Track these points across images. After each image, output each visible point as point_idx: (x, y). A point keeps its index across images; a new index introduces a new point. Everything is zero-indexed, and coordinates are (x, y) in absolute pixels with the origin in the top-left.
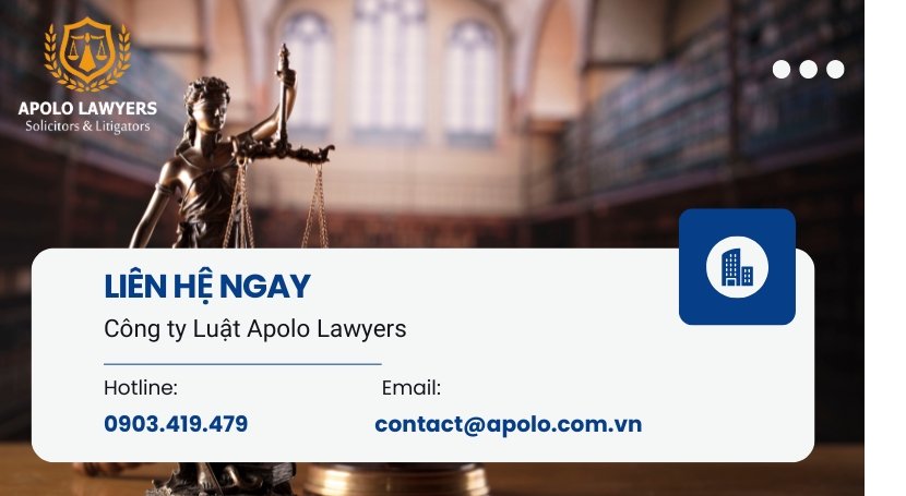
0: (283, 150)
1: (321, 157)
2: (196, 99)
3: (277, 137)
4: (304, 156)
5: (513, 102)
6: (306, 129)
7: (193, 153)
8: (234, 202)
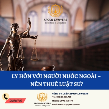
0: (29, 36)
1: (36, 38)
2: (12, 27)
3: (27, 34)
4: (33, 37)
5: (71, 28)
6: (33, 33)
7: (12, 37)
8: (20, 46)
